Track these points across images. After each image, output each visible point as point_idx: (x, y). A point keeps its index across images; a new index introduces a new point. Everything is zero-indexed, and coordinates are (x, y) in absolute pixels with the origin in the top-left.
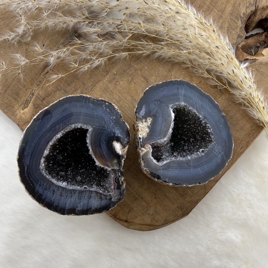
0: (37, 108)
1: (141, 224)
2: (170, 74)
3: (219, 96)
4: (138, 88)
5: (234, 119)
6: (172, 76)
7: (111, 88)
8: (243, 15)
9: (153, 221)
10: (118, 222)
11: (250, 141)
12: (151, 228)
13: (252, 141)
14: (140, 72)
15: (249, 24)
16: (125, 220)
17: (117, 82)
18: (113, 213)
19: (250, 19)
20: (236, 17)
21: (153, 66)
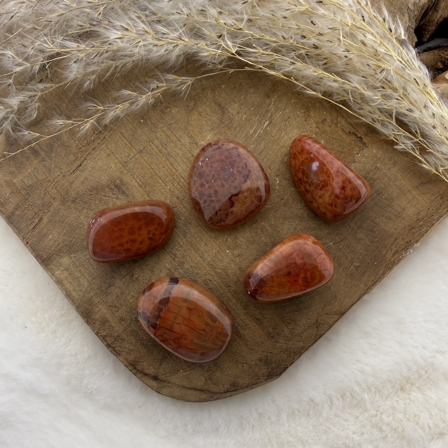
0: (12, 145)
1: (184, 387)
2: (268, 101)
3: (357, 149)
4: (204, 122)
5: (383, 195)
6: (271, 106)
7: (154, 119)
8: (414, 5)
9: (209, 381)
10: (139, 378)
11: (412, 241)
12: (204, 396)
13: (417, 242)
14: (211, 93)
15: (424, 26)
16: (153, 374)
17: (166, 108)
18: (131, 358)
19: (425, 17)
20: (401, 9)
21: (237, 85)
